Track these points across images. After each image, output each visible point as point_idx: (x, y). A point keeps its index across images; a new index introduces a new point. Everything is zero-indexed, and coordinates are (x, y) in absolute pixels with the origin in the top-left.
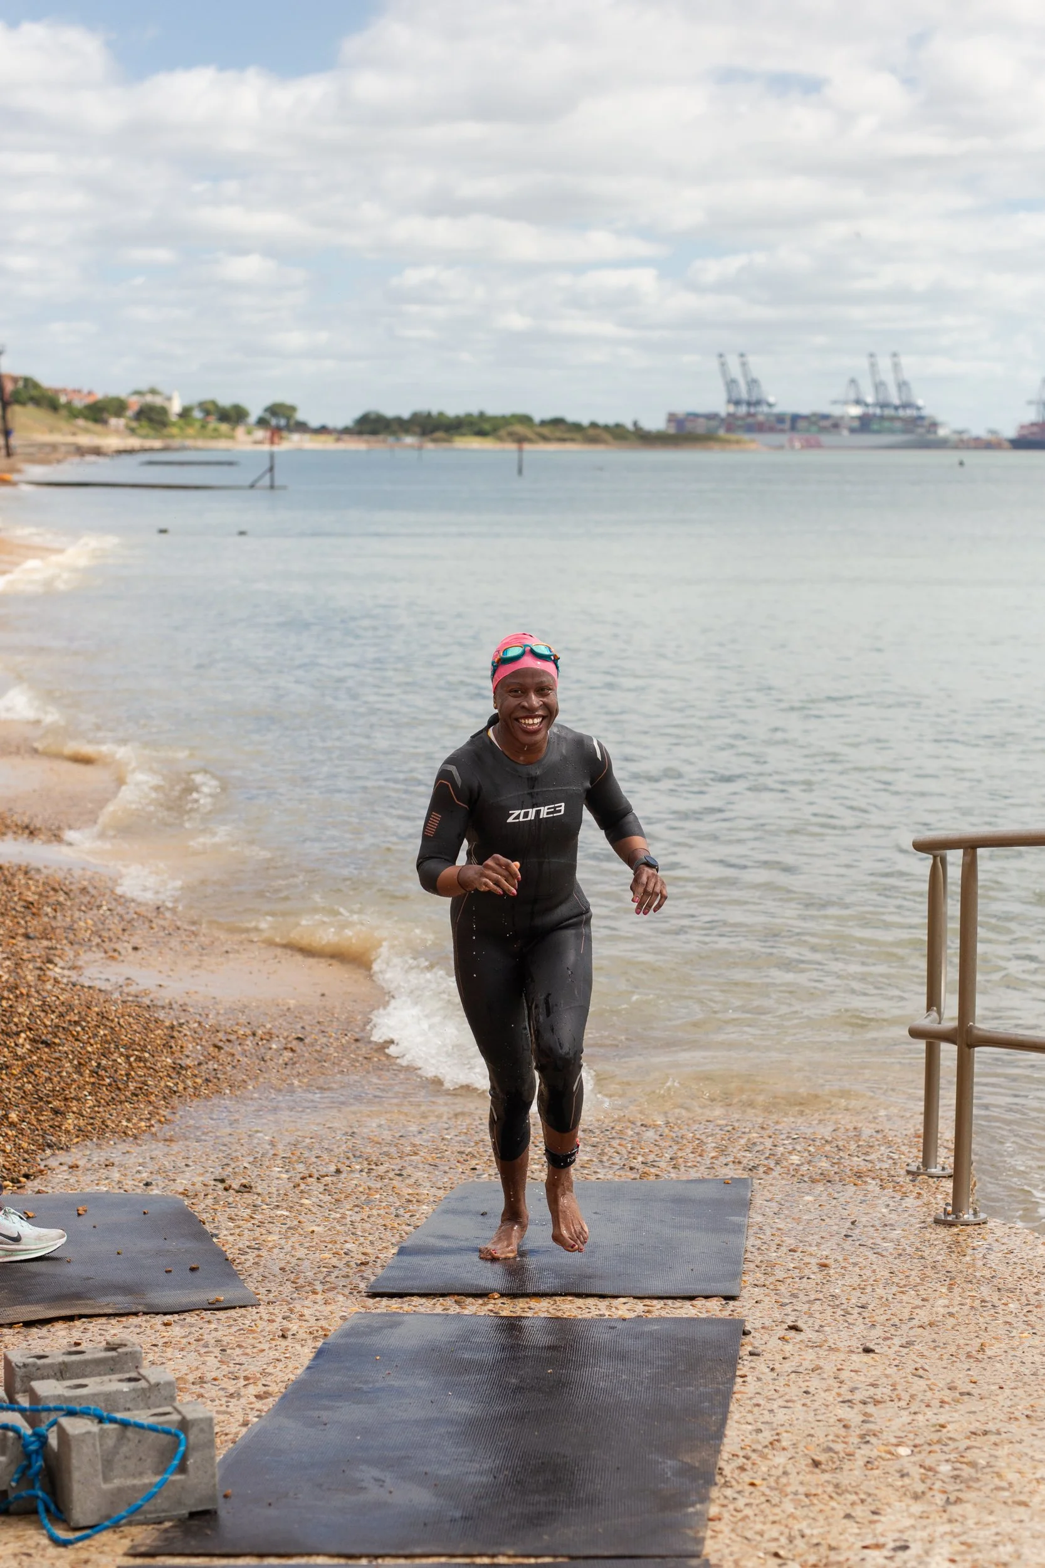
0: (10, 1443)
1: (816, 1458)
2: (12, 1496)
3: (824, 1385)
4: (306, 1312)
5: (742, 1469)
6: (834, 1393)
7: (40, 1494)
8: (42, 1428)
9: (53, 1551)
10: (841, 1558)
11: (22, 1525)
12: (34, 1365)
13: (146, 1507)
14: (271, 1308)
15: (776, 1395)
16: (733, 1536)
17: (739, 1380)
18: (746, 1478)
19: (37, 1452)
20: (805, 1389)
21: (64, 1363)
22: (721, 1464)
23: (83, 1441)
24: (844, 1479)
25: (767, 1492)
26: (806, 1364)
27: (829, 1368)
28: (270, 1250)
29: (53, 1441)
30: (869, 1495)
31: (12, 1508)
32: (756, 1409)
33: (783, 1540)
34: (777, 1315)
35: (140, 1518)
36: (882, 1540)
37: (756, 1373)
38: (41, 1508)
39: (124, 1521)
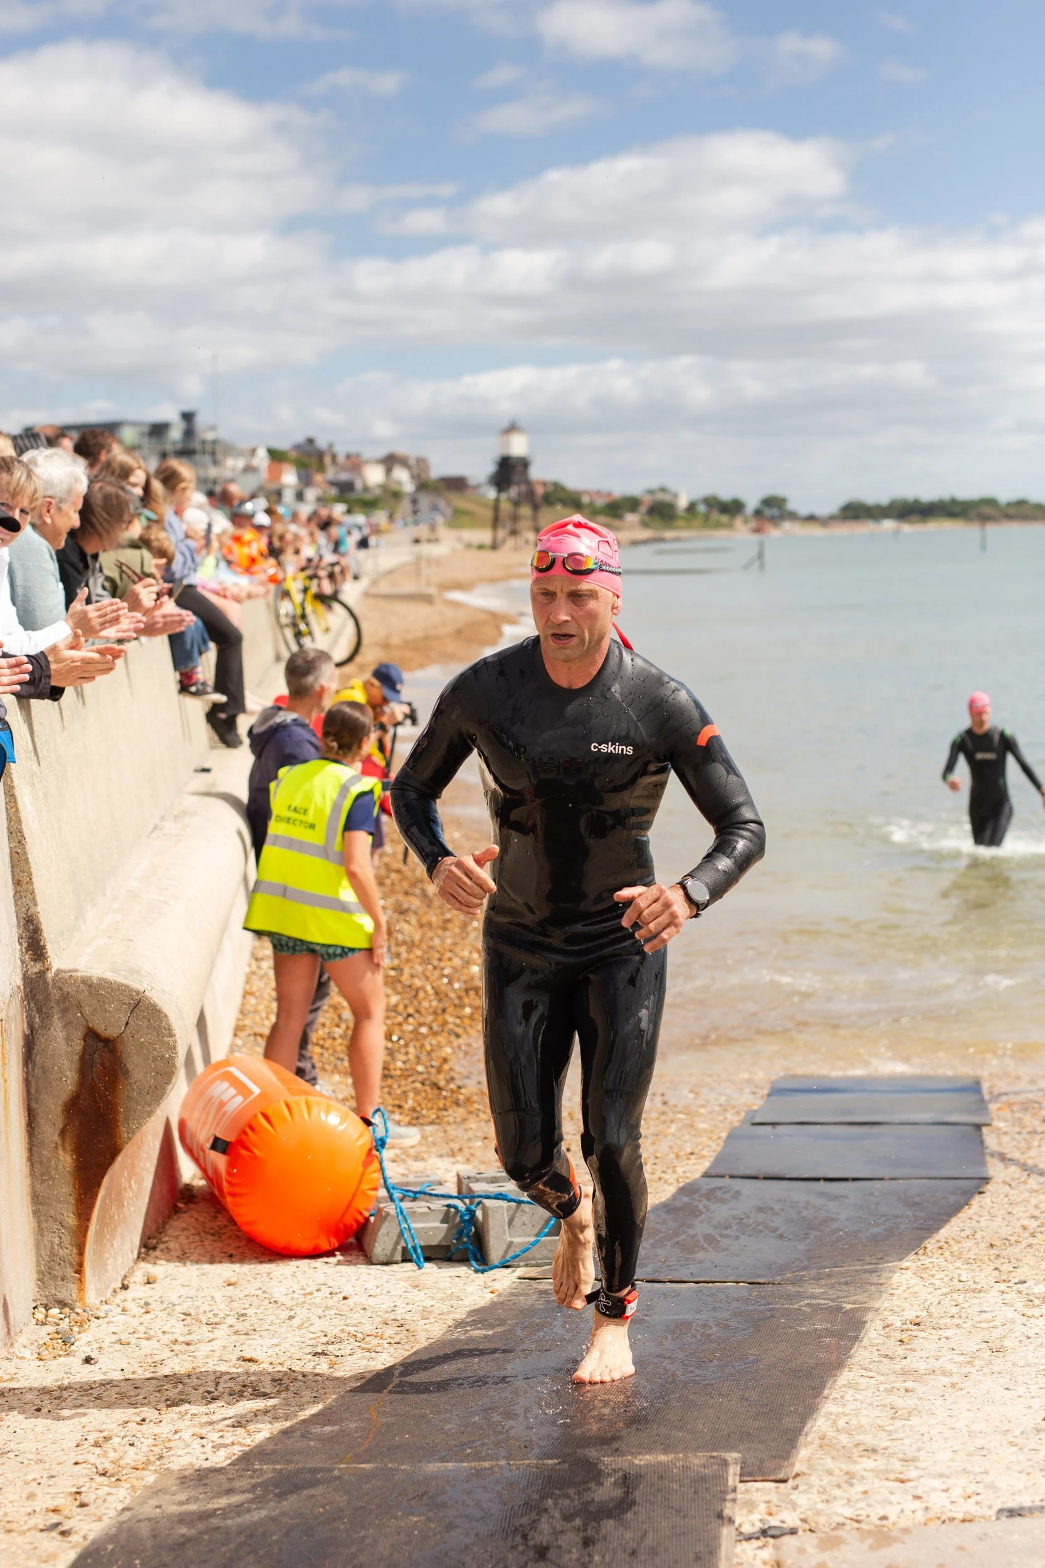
0: (451, 1215)
1: (993, 1243)
2: (453, 1251)
3: (1025, 1209)
4: (679, 1170)
5: (941, 1248)
6: (1028, 1214)
7: (471, 1247)
8: (473, 1207)
9: (476, 1275)
10: (979, 1287)
11: (457, 1265)
12: (475, 1177)
13: (537, 1256)
14: (654, 1167)
15: (986, 1213)
16: (913, 1276)
17: (967, 1207)
18: (940, 1251)
19: (468, 1221)
20: (1009, 1210)
21: (495, 1177)
22: (928, 1245)
23: (496, 1211)
24: (1004, 1253)
25: (949, 1258)
26: (1019, 1200)
27: (1033, 1202)
28: (665, 1136)
29: (479, 1214)
30: (1017, 1260)
31: (454, 1257)
32: (969, 1221)
33: (946, 1279)
34: (1017, 1176)
35: (534, 1262)
36: (1011, 1278)
37: (982, 1204)
38: (470, 1256)
39: (522, 1264)
